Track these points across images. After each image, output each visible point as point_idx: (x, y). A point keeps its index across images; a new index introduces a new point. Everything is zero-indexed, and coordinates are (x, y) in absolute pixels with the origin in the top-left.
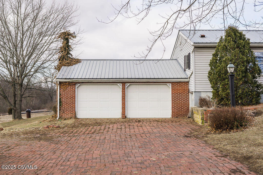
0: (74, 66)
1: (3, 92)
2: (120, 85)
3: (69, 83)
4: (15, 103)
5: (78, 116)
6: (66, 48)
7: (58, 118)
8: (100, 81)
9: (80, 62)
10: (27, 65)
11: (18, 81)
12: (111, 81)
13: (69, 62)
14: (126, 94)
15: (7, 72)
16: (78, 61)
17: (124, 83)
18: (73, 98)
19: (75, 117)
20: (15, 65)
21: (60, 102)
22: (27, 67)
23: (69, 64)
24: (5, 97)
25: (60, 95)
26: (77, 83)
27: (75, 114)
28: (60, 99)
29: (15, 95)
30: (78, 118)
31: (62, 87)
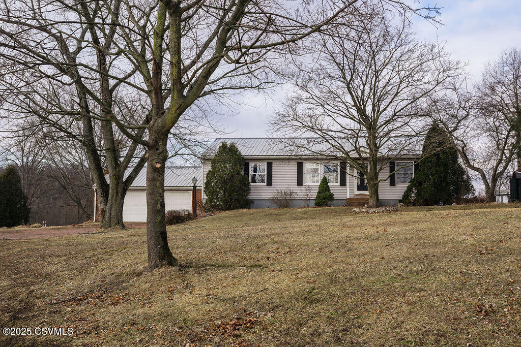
7: (94, 221)
25: (97, 200)
28: (96, 204)
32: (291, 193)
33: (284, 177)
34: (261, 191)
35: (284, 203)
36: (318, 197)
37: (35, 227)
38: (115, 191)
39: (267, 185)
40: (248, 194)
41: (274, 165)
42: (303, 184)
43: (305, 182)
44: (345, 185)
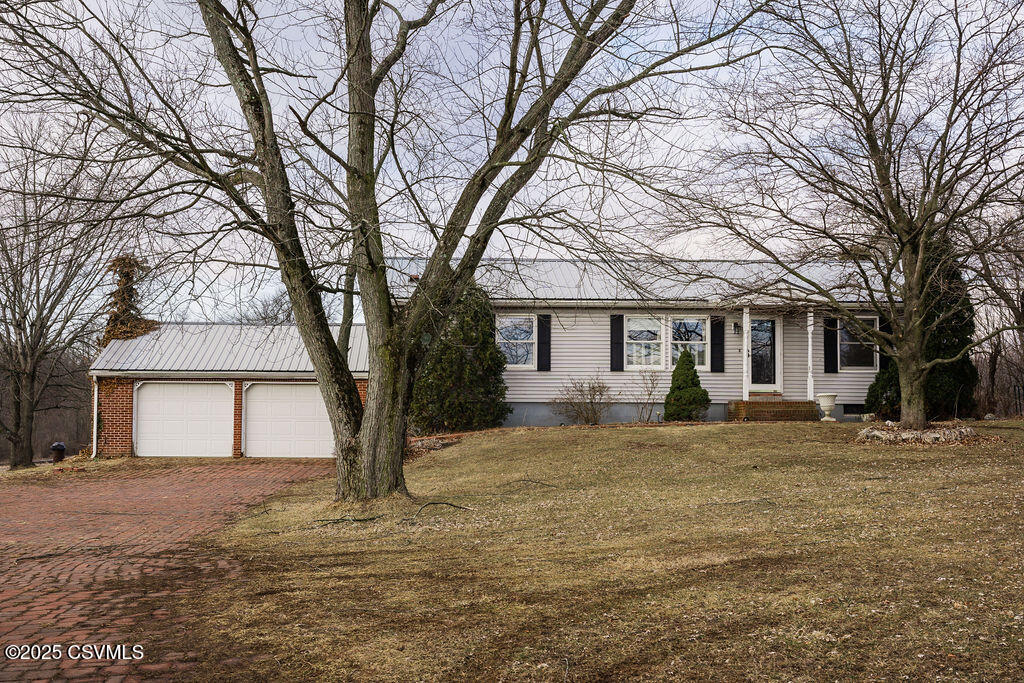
0: (139, 338)
2: (231, 386)
3: (119, 379)
4: (18, 425)
5: (140, 453)
6: (126, 296)
7: (93, 456)
8: (185, 375)
9: (155, 329)
10: (49, 323)
11: (23, 367)
13: (129, 330)
14: (244, 405)
16: (151, 326)
17: (239, 381)
18: (128, 411)
19: (133, 454)
20: (18, 325)
21: (99, 422)
22: (48, 330)
23: (129, 335)
25: (99, 405)
26: (137, 379)
27: (132, 446)
28: (98, 415)
29: (17, 405)
30: (138, 457)
31: (104, 388)
32: (600, 389)
33: (580, 350)
34: (524, 384)
35: (588, 412)
39: (539, 369)
40: (502, 395)
41: (554, 322)
42: (627, 367)
43: (630, 363)
44: (723, 371)
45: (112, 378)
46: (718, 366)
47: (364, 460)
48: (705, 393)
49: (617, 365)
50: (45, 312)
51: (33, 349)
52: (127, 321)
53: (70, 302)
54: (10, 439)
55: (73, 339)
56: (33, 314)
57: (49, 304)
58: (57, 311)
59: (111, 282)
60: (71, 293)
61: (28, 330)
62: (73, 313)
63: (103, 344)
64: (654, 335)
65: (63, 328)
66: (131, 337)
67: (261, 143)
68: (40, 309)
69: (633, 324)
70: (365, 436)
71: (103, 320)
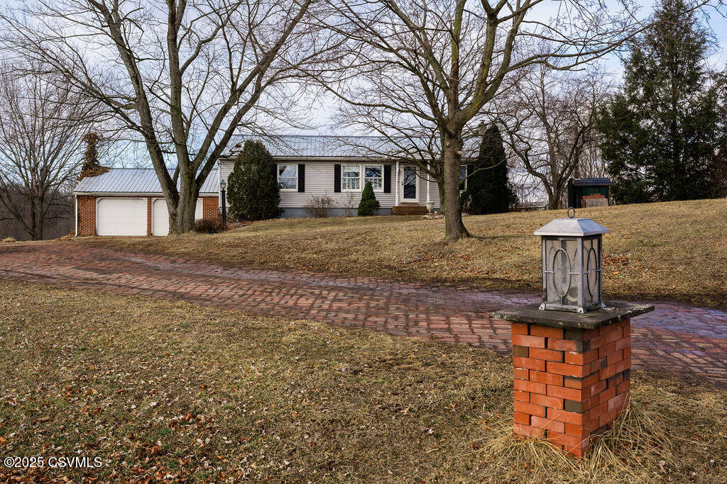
0: (99, 176)
1: (16, 208)
2: (146, 200)
3: (88, 196)
4: (34, 227)
5: (99, 233)
6: (91, 154)
7: (76, 235)
8: (122, 194)
9: (108, 172)
10: (51, 170)
11: (37, 193)
12: (134, 194)
13: (93, 172)
14: (152, 210)
15: (21, 180)
16: (105, 170)
17: (150, 198)
18: (93, 214)
19: (96, 234)
20: (33, 170)
21: (78, 217)
22: (50, 173)
23: (93, 175)
24: (19, 217)
25: (78, 209)
26: (97, 196)
27: (95, 230)
28: (78, 214)
29: (34, 215)
30: (99, 236)
31: (80, 201)
32: (329, 201)
33: (320, 183)
34: (291, 199)
35: (321, 211)
36: (362, 205)
37: (9, 242)
38: (188, 192)
39: (299, 191)
40: (278, 204)
41: (306, 167)
42: (343, 190)
43: (344, 188)
44: (390, 192)
45: (84, 196)
46: (388, 189)
47: (179, 218)
48: (378, 202)
49: (337, 189)
50: (48, 163)
51: (42, 183)
52: (92, 167)
53: (62, 158)
54: (30, 233)
55: (65, 178)
56: (42, 164)
57: (50, 159)
58: (55, 163)
59: (84, 147)
60: (63, 153)
61: (39, 172)
62: (64, 164)
63: (80, 179)
64: (357, 174)
65: (59, 172)
66: (95, 176)
67: (138, 94)
68: (46, 161)
69: (345, 169)
70: (179, 210)
71: (80, 168)
